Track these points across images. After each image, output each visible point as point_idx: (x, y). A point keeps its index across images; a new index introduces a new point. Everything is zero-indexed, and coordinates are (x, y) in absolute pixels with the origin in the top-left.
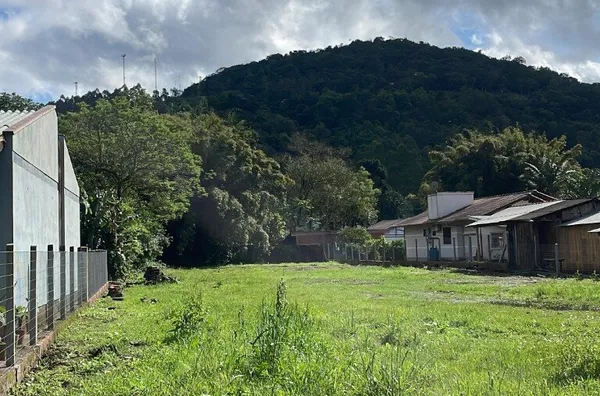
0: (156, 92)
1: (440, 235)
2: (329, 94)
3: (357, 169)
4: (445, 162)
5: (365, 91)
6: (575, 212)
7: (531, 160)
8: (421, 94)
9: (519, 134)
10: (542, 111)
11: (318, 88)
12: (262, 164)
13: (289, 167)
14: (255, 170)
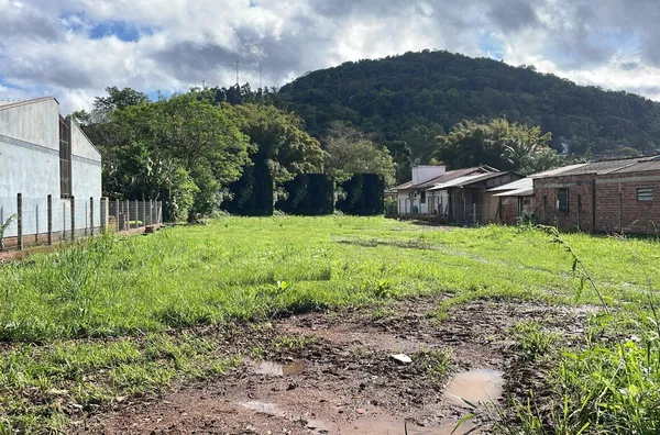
0: (260, 89)
1: (419, 197)
2: (384, 92)
3: (380, 148)
4: (447, 144)
5: (412, 90)
6: (497, 180)
7: (511, 144)
8: (454, 92)
9: (505, 124)
10: (545, 107)
11: (378, 88)
12: (307, 143)
13: (330, 146)
14: (301, 147)
